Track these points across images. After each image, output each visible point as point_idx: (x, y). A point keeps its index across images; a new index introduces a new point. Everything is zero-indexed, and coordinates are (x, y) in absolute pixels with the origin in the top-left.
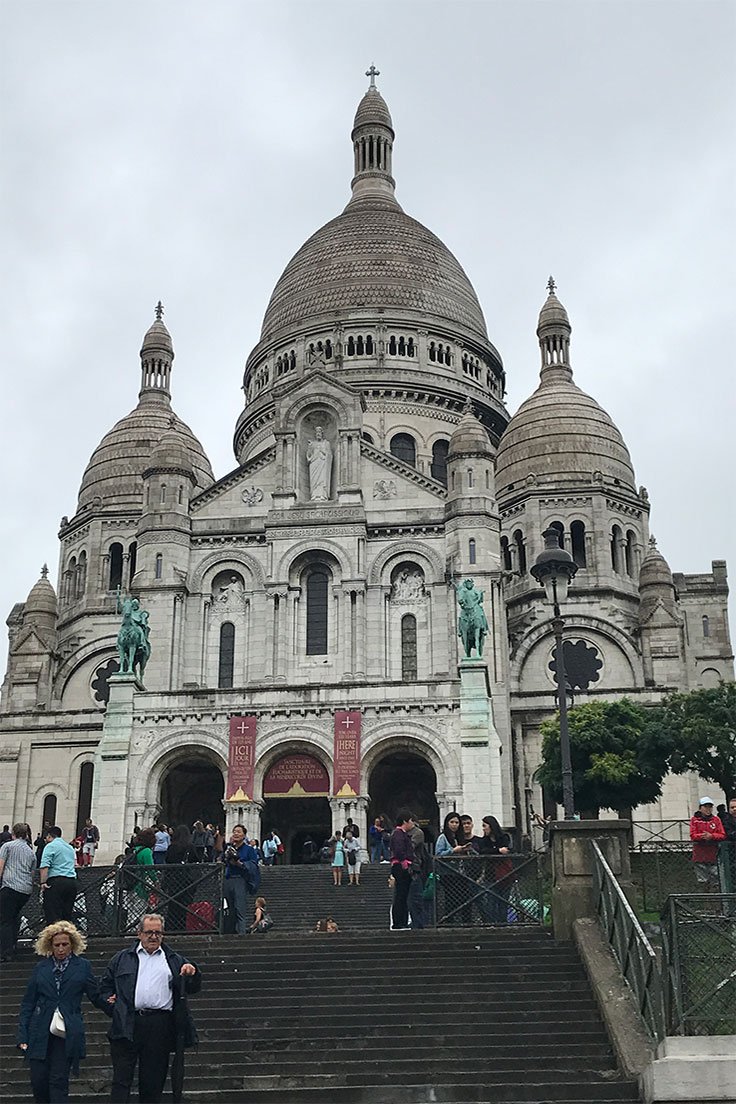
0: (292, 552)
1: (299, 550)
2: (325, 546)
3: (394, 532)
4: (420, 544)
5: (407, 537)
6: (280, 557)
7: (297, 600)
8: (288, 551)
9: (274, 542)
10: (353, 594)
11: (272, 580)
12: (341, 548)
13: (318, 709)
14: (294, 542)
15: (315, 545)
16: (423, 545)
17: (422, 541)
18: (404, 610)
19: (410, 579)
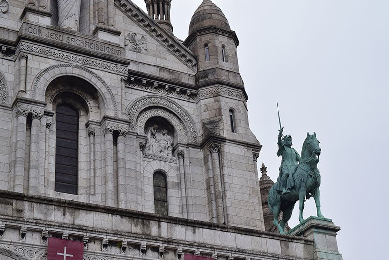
0: (51, 72)
1: (58, 73)
2: (86, 76)
3: (149, 85)
4: (174, 103)
5: (162, 93)
6: (36, 73)
7: (48, 126)
8: (47, 70)
9: (30, 56)
10: (116, 134)
11: (28, 96)
12: (104, 83)
13: (162, 246)
14: (52, 63)
15: (76, 72)
16: (177, 105)
17: (176, 100)
18: (156, 165)
19: (159, 136)
